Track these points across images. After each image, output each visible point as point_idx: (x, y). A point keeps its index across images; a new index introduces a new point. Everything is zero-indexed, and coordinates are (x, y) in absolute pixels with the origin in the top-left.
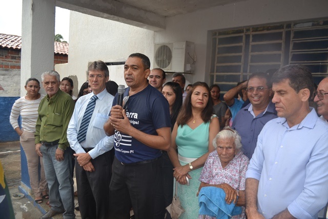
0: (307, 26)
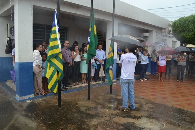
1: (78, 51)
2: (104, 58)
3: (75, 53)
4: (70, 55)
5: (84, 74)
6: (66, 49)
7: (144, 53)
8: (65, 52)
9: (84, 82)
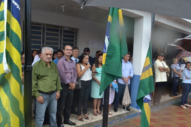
0: (67, 29)
1: (89, 63)
2: (132, 75)
3: (83, 67)
4: (72, 71)
5: (98, 99)
6: (66, 60)
7: (187, 67)
8: (64, 65)
9: (97, 112)
